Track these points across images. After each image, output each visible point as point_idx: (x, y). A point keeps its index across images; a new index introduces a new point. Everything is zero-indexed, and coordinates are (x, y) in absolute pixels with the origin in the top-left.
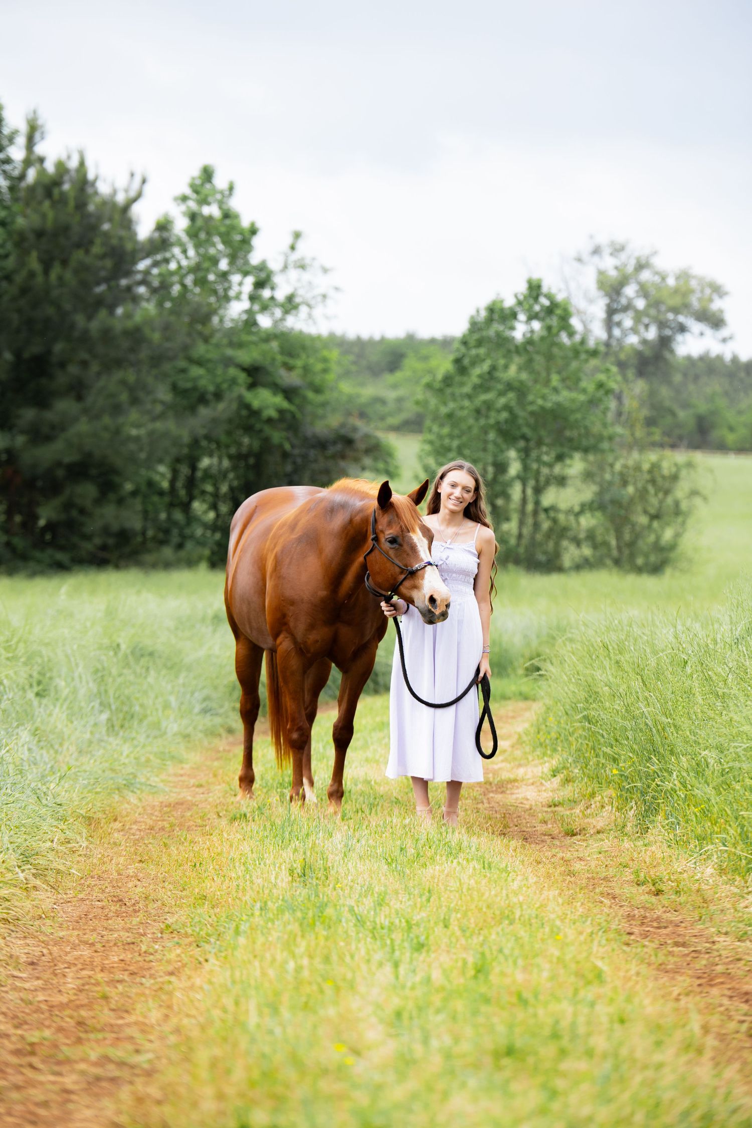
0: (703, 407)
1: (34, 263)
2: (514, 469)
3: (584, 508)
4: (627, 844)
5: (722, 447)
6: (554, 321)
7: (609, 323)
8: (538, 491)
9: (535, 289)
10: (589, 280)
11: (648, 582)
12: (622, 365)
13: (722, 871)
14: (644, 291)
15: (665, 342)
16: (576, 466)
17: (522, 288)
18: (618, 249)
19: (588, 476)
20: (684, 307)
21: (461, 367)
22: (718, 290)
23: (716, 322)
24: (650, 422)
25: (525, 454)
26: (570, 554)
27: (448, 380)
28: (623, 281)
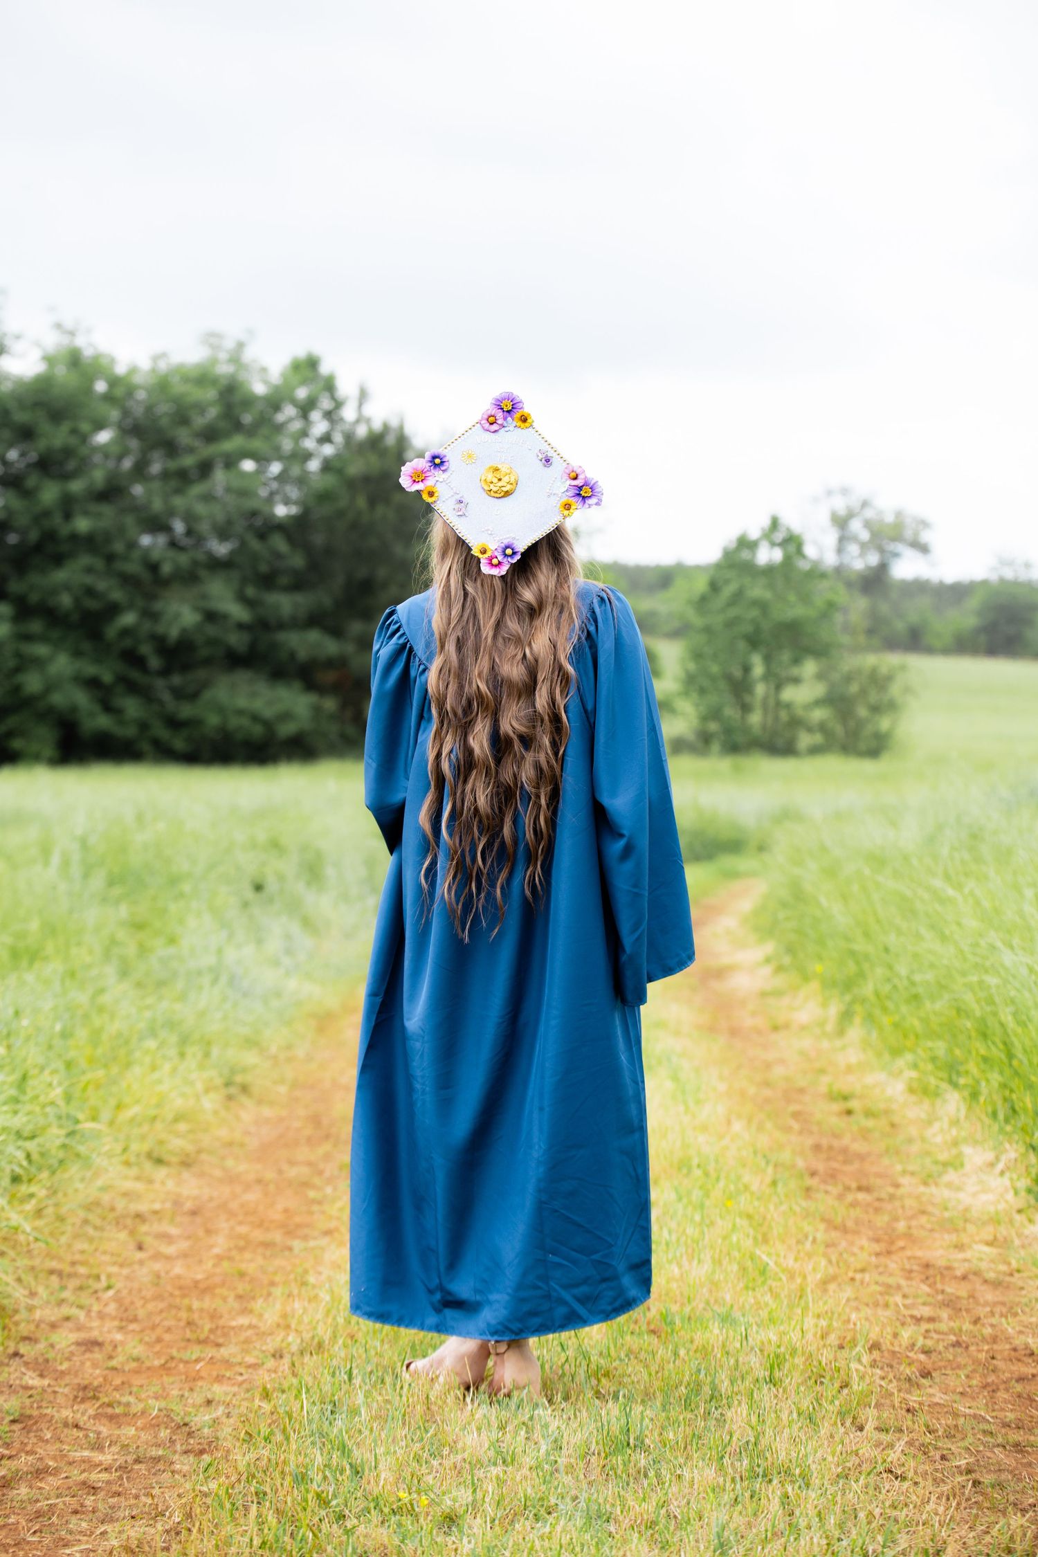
0: (913, 618)
1: (361, 502)
2: (758, 669)
3: (818, 703)
4: (825, 1044)
5: (930, 650)
6: (792, 548)
7: (840, 550)
8: (778, 687)
9: (775, 523)
10: (824, 517)
11: (868, 766)
12: (849, 585)
13: (911, 1091)
14: (867, 524)
15: (883, 568)
16: (809, 668)
17: (766, 522)
18: (845, 491)
19: (820, 676)
20: (898, 537)
21: (714, 587)
22: (925, 524)
23: (923, 549)
24: (870, 632)
25: (768, 659)
26: (805, 740)
27: (703, 600)
28: (851, 515)
